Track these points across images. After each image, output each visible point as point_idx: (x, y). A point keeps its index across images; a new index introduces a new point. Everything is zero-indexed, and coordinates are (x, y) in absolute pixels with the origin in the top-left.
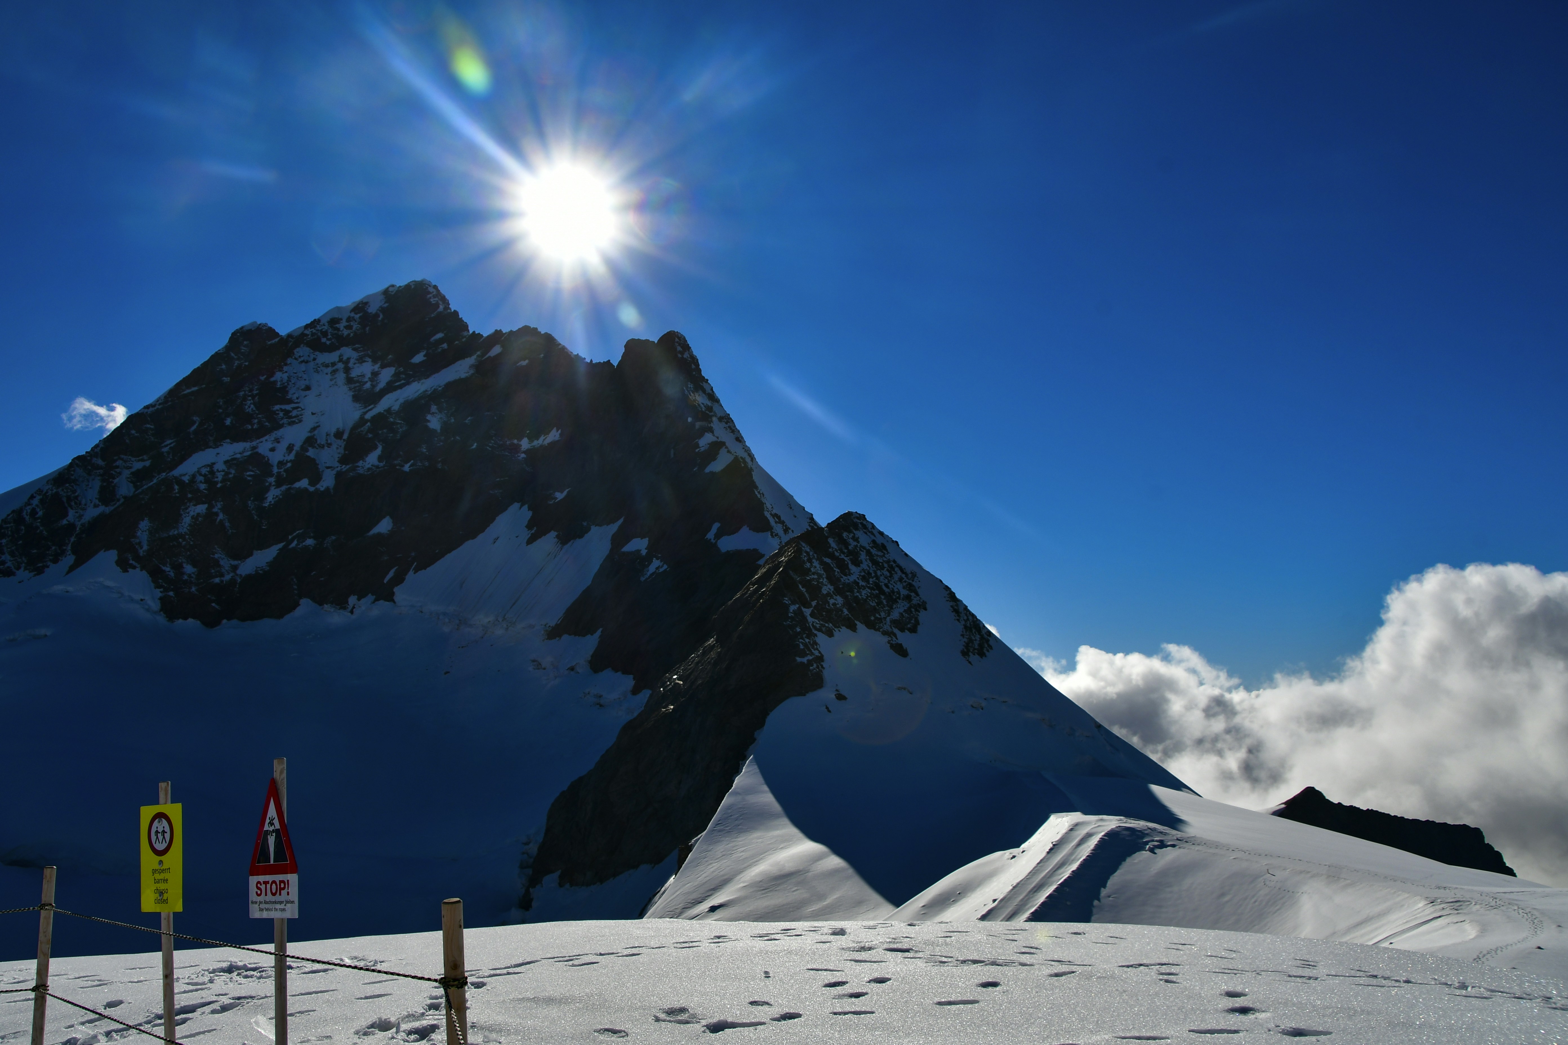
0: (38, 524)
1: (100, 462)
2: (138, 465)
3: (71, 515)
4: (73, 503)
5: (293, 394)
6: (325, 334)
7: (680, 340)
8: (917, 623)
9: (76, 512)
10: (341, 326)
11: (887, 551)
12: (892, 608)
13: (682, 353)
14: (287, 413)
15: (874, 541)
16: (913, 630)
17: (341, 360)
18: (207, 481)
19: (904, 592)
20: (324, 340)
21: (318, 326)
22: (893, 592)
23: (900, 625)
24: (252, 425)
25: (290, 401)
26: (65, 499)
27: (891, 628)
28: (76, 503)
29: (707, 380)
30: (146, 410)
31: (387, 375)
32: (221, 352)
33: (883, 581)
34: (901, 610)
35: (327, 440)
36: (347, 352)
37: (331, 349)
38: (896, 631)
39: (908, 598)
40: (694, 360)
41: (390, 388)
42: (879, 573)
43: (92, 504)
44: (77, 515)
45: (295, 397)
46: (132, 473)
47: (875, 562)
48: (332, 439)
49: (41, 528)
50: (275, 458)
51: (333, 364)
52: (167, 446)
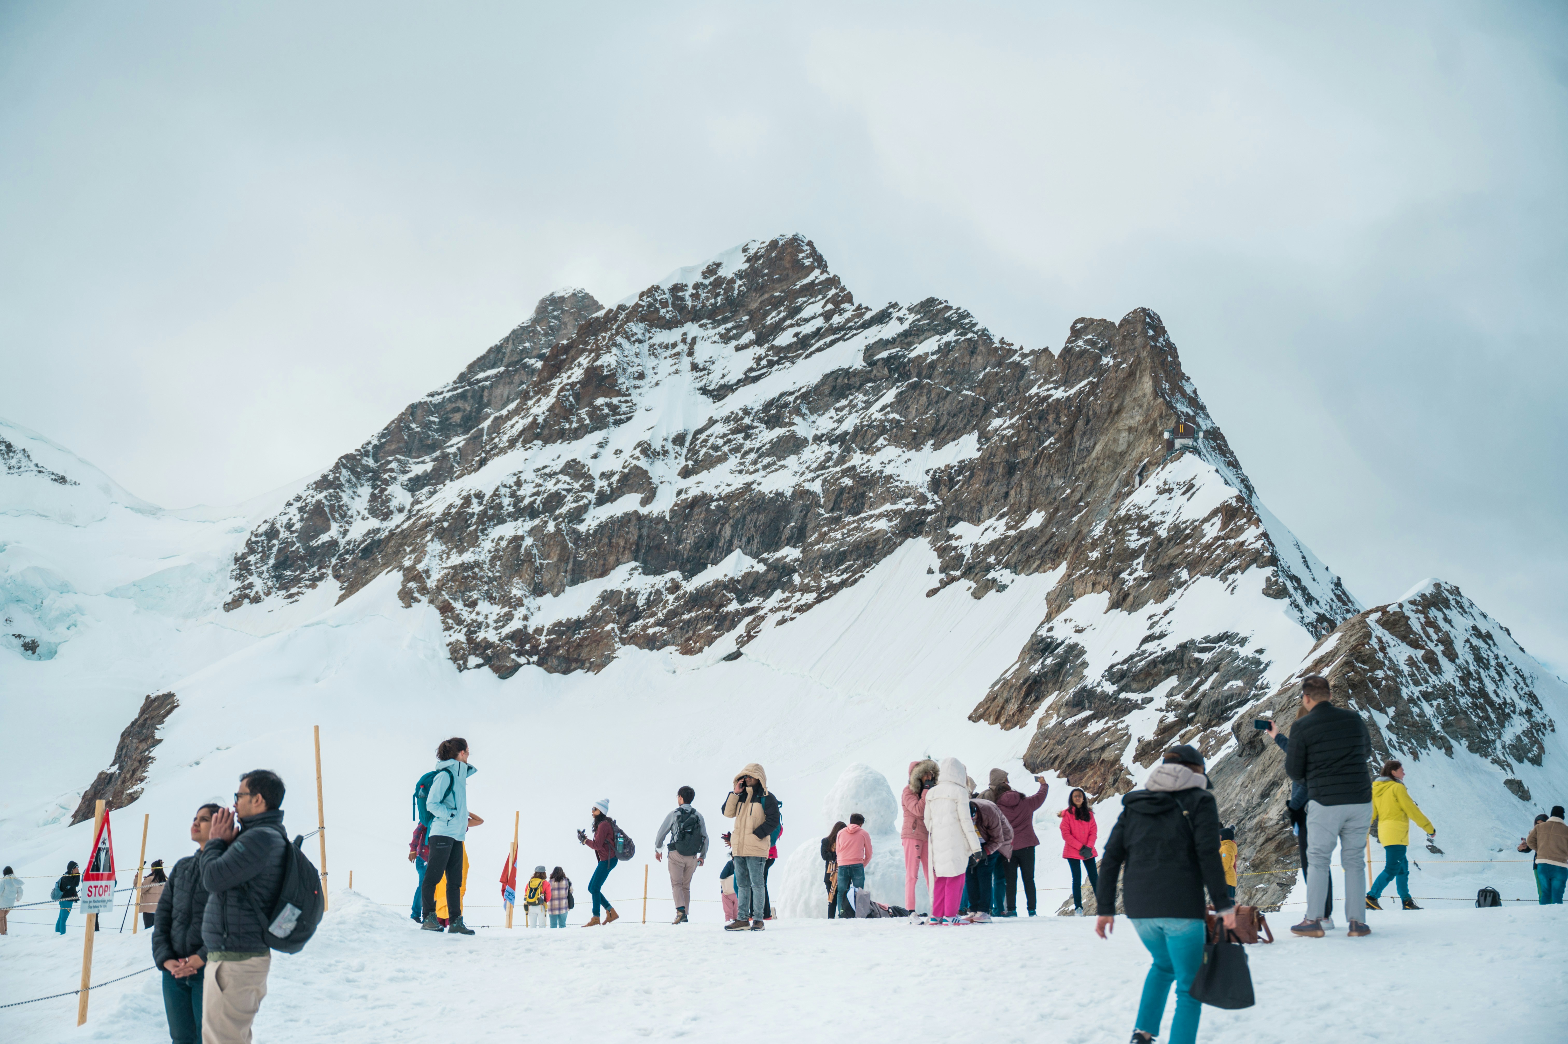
0: (294, 539)
1: (370, 462)
2: (417, 470)
3: (334, 530)
4: (337, 516)
5: (623, 382)
6: (664, 304)
7: (1153, 321)
8: (1542, 749)
9: (341, 526)
10: (687, 294)
11: (1493, 640)
12: (1503, 726)
13: (1154, 338)
14: (614, 409)
15: (1475, 628)
16: (1537, 761)
17: (684, 341)
18: (513, 495)
19: (1522, 705)
20: (663, 311)
21: (656, 294)
22: (1505, 703)
23: (1519, 751)
24: (571, 423)
25: (619, 393)
26: (327, 509)
27: (1504, 755)
28: (340, 515)
29: (1189, 378)
30: (430, 399)
31: (746, 359)
32: (525, 325)
33: (1490, 687)
34: (1519, 732)
35: (663, 447)
36: (692, 329)
37: (669, 325)
38: (1511, 760)
39: (1529, 712)
40: (1172, 349)
41: (749, 379)
42: (1483, 674)
43: (360, 517)
44: (342, 530)
45: (624, 387)
46: (410, 480)
47: (1479, 659)
48: (669, 446)
49: (298, 545)
50: (596, 469)
51: (674, 345)
52: (452, 446)
